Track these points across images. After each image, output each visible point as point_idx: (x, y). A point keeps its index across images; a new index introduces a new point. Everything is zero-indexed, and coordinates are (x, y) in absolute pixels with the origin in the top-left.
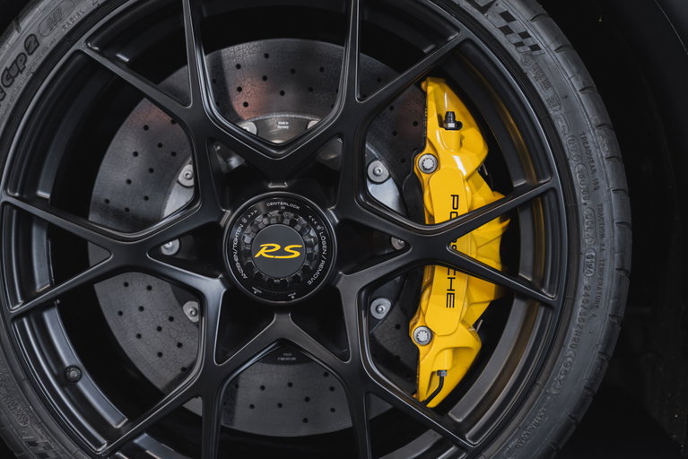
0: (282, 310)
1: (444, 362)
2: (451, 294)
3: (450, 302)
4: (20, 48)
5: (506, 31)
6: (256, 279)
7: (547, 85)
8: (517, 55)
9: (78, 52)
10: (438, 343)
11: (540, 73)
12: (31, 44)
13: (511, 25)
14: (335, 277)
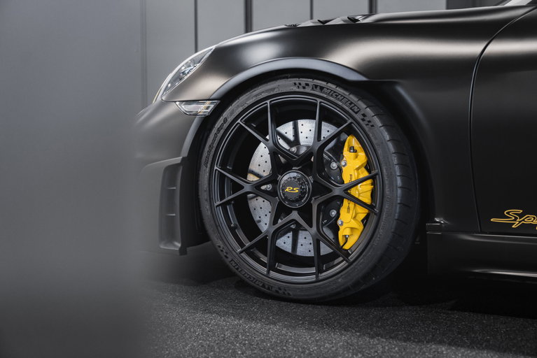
0: (295, 209)
1: (347, 232)
2: (349, 208)
3: (348, 212)
4: (222, 122)
5: (363, 120)
6: (286, 198)
7: (376, 138)
8: (366, 128)
9: (238, 123)
10: (345, 225)
11: (374, 135)
12: (225, 120)
13: (365, 118)
14: (311, 199)
